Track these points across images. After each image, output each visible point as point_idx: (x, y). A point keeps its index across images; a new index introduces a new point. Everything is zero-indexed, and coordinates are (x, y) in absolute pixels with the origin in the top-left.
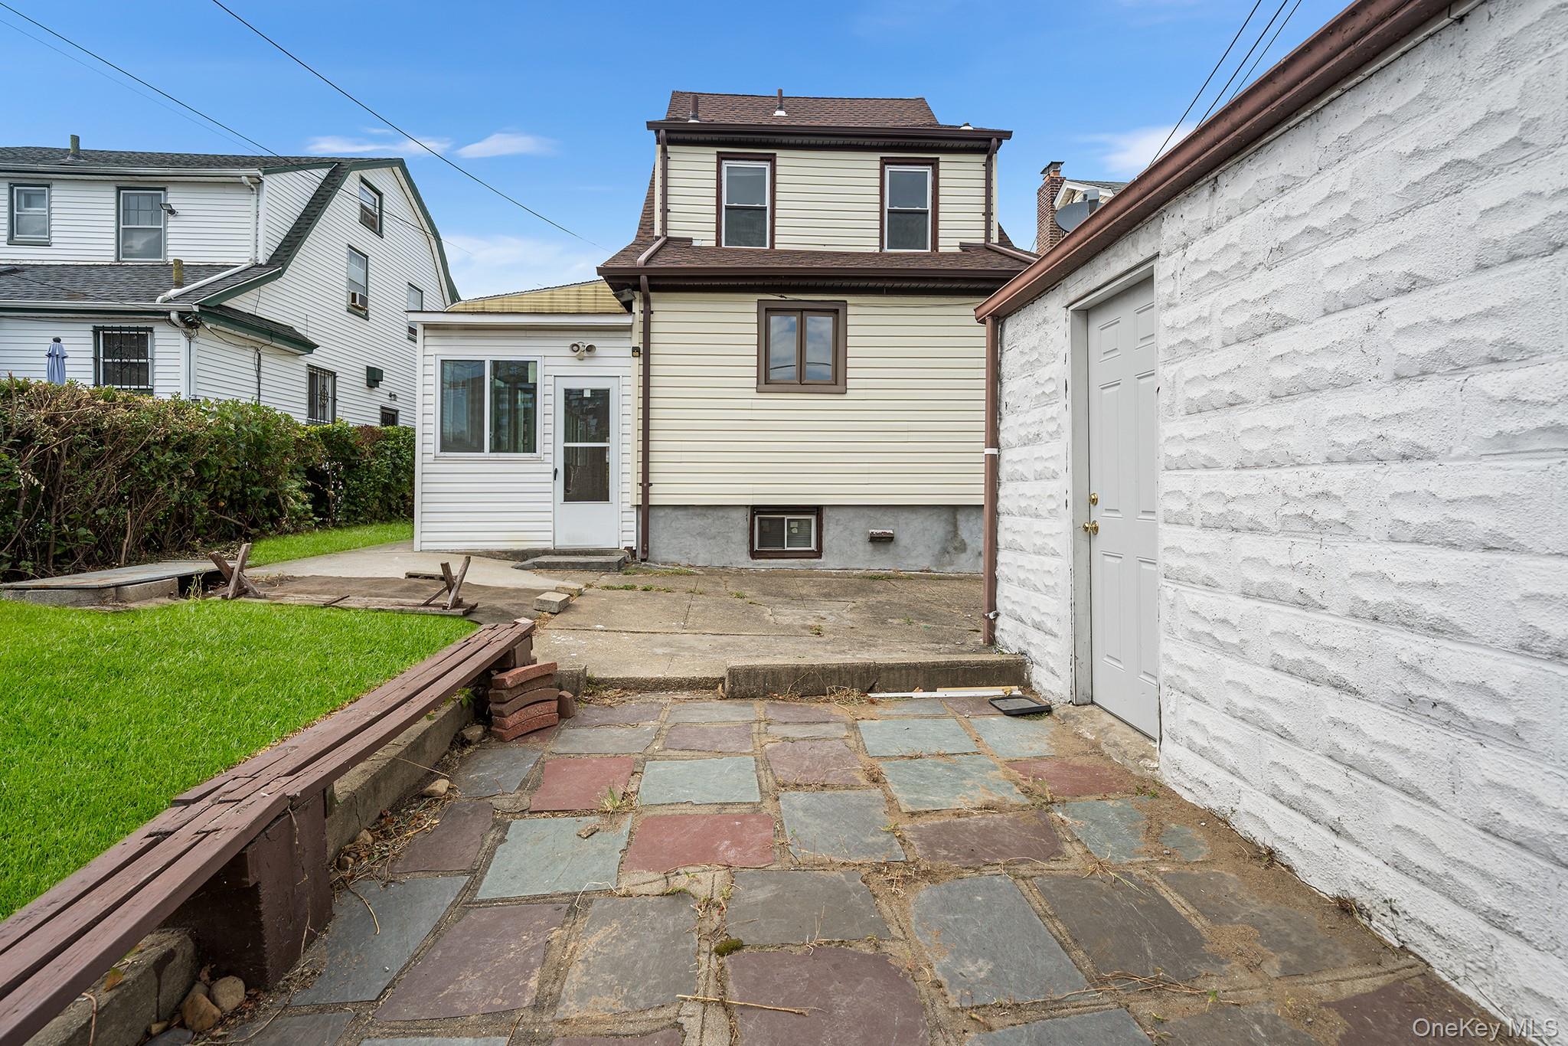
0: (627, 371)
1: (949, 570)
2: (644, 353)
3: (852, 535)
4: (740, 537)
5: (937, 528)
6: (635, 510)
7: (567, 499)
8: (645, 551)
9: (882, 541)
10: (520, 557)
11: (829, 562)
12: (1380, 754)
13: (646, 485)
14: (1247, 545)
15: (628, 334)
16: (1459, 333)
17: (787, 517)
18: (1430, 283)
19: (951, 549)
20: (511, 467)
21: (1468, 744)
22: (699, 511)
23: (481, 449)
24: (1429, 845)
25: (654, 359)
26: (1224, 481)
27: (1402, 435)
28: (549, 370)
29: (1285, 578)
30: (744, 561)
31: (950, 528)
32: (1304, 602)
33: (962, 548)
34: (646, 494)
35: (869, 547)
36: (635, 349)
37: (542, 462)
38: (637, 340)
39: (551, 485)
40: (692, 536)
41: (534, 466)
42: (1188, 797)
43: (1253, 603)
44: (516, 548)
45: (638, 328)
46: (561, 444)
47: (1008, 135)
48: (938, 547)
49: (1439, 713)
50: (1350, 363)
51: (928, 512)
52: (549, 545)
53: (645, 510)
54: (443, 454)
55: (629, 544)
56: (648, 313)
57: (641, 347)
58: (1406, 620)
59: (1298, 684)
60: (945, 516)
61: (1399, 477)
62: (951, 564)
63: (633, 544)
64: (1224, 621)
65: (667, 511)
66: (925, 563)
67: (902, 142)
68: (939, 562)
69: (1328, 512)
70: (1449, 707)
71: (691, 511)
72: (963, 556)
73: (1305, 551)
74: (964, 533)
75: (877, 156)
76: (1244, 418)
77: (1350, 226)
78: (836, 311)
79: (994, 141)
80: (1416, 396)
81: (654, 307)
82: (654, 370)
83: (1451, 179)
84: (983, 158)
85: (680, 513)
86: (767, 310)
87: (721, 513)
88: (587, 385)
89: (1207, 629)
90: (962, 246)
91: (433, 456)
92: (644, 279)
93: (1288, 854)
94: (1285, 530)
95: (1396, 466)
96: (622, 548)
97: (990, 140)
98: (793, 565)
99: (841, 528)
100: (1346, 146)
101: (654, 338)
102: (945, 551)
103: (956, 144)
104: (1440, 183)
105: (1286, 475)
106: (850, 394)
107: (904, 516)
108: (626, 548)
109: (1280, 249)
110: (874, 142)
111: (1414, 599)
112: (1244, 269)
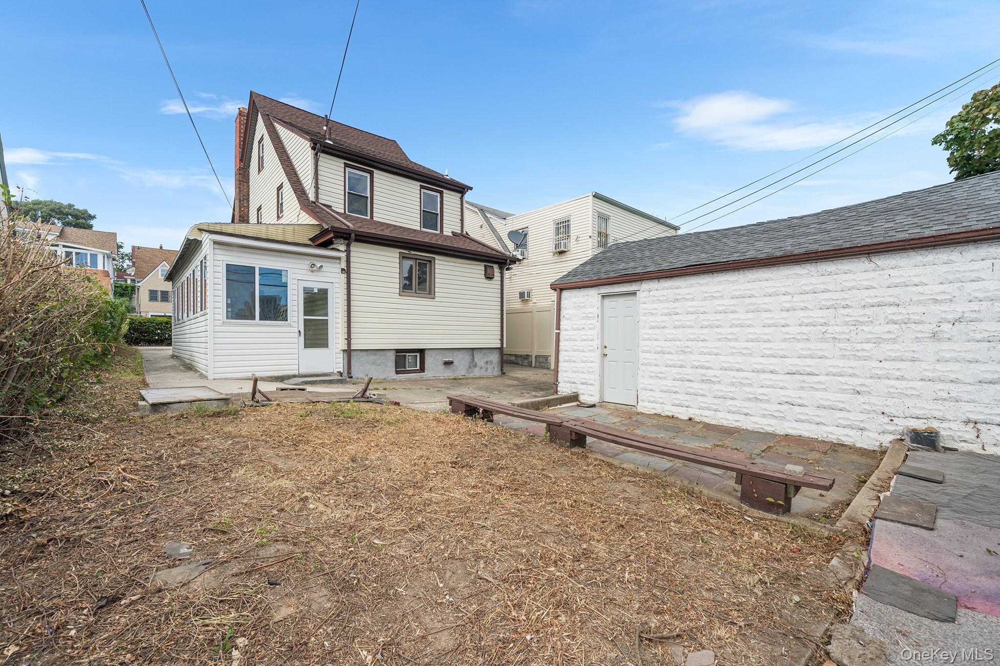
0: (338, 280)
1: (471, 375)
2: (347, 271)
3: (437, 362)
4: (392, 364)
5: (467, 357)
6: (342, 352)
7: (306, 347)
8: (349, 373)
9: (448, 364)
10: (280, 380)
11: (427, 374)
12: (697, 391)
13: (349, 339)
14: (667, 356)
15: (338, 261)
16: (712, 322)
17: (408, 354)
18: (707, 313)
19: (472, 366)
20: (271, 329)
21: (712, 385)
22: (373, 352)
23: (253, 318)
24: (706, 403)
25: (352, 276)
26: (661, 343)
27: (702, 337)
28: (294, 276)
29: (677, 362)
30: (393, 375)
31: (472, 358)
32: (681, 366)
33: (475, 366)
34: (349, 344)
35: (443, 367)
36: (343, 270)
37: (291, 327)
38: (343, 265)
39: (297, 339)
40: (370, 364)
41: (284, 328)
42: (648, 413)
43: (668, 368)
44: (276, 375)
45: (344, 259)
46: (302, 317)
47: (471, 189)
48: (467, 366)
49: (708, 381)
50: (692, 324)
51: (464, 351)
52: (296, 372)
53: (348, 352)
54: (228, 320)
55: (339, 370)
56: (348, 252)
57: (346, 268)
58: (702, 367)
59: (680, 382)
60: (470, 352)
61: (701, 344)
62: (472, 372)
63: (341, 370)
64: (661, 373)
65: (358, 352)
66: (463, 372)
67: (430, 180)
68: (468, 372)
69: (687, 350)
70: (710, 380)
71: (369, 352)
72: (476, 369)
73: (682, 357)
74: (476, 360)
75: (419, 184)
76: (667, 331)
77: (693, 299)
78: (430, 261)
79: (466, 189)
80: (704, 331)
81: (352, 248)
82: (352, 281)
83: (711, 298)
84: (460, 195)
85: (364, 353)
86: (403, 257)
87: (383, 353)
88: (316, 287)
89: (656, 375)
90: (453, 232)
91: (221, 322)
92: (353, 235)
93: (676, 415)
94: (677, 352)
95: (700, 342)
96: (335, 372)
97: (464, 189)
98: (414, 376)
99: (432, 359)
100: (692, 286)
101: (352, 265)
102: (470, 367)
103: (451, 187)
104: (710, 298)
105: (678, 343)
106: (437, 299)
107: (456, 352)
108: (338, 372)
109: (677, 299)
110: (419, 177)
111: (704, 364)
112: (667, 301)
